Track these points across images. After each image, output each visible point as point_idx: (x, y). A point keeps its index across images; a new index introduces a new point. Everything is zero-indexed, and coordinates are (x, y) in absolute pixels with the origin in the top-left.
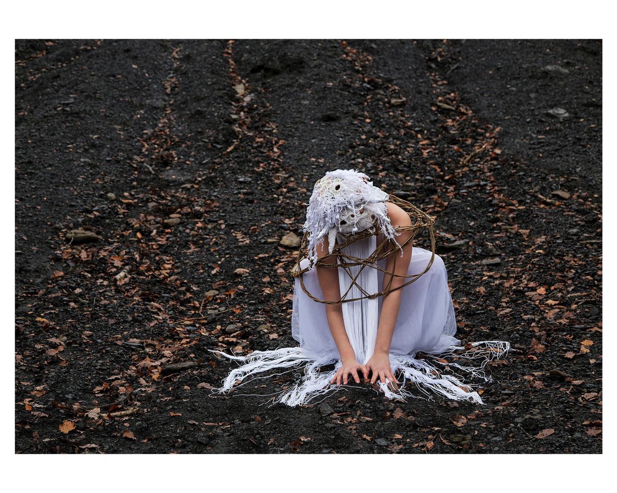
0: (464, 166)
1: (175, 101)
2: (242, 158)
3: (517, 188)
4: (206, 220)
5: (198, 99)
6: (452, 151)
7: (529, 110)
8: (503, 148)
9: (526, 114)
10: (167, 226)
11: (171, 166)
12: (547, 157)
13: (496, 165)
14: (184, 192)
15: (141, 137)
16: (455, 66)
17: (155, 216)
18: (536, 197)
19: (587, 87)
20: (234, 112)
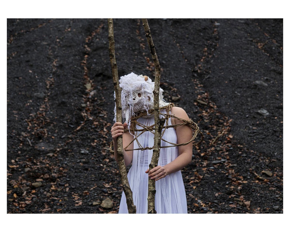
0: (212, 146)
1: (51, 94)
2: (85, 136)
3: (242, 166)
4: (58, 184)
5: (63, 94)
6: (205, 135)
7: (248, 109)
8: (234, 134)
9: (246, 111)
10: (33, 188)
11: (43, 140)
12: (258, 143)
13: (230, 147)
14: (48, 159)
15: (28, 118)
16: (208, 77)
17: (27, 180)
18: (253, 174)
19: (277, 95)
20: (84, 102)
